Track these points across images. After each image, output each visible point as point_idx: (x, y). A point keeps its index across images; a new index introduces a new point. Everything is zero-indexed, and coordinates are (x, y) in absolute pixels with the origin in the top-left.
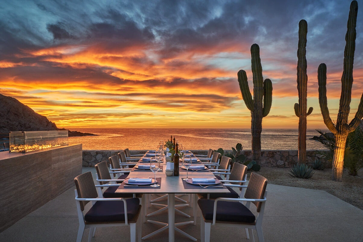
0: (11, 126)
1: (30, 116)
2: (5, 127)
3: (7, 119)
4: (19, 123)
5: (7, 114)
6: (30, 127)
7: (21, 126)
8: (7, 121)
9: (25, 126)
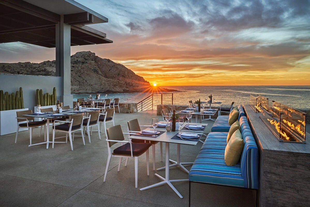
0: (120, 85)
1: (132, 77)
2: (117, 85)
3: (118, 79)
4: (126, 82)
5: (118, 76)
6: (132, 85)
7: (126, 84)
8: (118, 81)
9: (129, 84)
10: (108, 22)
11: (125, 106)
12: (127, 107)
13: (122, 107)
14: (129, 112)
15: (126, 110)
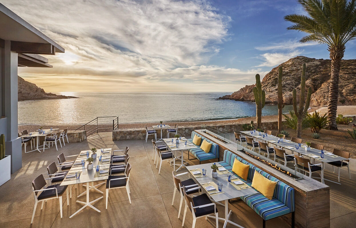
10: (64, 53)
11: (75, 135)
12: (78, 136)
13: (71, 137)
14: (80, 141)
15: (77, 139)
